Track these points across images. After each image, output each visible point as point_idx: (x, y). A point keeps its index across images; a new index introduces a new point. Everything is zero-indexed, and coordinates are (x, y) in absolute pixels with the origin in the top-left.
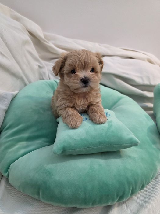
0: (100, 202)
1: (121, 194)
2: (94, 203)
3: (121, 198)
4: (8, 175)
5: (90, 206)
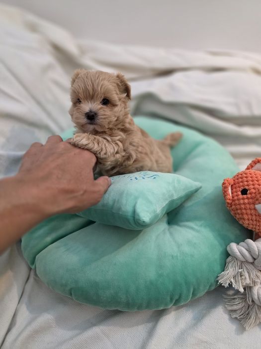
0: (148, 306)
1: (177, 297)
2: (140, 307)
3: (177, 302)
4: (35, 268)
5: (136, 310)
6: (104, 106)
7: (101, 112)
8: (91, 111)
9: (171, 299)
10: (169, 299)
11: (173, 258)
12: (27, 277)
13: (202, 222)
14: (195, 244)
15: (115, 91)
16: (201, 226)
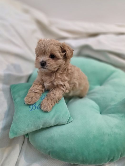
3: (112, 160)
6: (51, 59)
7: (48, 62)
8: (43, 61)
9: (108, 159)
10: (107, 159)
11: (108, 135)
12: (23, 141)
13: (123, 114)
14: (120, 127)
15: (59, 51)
16: (122, 116)
